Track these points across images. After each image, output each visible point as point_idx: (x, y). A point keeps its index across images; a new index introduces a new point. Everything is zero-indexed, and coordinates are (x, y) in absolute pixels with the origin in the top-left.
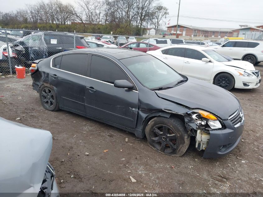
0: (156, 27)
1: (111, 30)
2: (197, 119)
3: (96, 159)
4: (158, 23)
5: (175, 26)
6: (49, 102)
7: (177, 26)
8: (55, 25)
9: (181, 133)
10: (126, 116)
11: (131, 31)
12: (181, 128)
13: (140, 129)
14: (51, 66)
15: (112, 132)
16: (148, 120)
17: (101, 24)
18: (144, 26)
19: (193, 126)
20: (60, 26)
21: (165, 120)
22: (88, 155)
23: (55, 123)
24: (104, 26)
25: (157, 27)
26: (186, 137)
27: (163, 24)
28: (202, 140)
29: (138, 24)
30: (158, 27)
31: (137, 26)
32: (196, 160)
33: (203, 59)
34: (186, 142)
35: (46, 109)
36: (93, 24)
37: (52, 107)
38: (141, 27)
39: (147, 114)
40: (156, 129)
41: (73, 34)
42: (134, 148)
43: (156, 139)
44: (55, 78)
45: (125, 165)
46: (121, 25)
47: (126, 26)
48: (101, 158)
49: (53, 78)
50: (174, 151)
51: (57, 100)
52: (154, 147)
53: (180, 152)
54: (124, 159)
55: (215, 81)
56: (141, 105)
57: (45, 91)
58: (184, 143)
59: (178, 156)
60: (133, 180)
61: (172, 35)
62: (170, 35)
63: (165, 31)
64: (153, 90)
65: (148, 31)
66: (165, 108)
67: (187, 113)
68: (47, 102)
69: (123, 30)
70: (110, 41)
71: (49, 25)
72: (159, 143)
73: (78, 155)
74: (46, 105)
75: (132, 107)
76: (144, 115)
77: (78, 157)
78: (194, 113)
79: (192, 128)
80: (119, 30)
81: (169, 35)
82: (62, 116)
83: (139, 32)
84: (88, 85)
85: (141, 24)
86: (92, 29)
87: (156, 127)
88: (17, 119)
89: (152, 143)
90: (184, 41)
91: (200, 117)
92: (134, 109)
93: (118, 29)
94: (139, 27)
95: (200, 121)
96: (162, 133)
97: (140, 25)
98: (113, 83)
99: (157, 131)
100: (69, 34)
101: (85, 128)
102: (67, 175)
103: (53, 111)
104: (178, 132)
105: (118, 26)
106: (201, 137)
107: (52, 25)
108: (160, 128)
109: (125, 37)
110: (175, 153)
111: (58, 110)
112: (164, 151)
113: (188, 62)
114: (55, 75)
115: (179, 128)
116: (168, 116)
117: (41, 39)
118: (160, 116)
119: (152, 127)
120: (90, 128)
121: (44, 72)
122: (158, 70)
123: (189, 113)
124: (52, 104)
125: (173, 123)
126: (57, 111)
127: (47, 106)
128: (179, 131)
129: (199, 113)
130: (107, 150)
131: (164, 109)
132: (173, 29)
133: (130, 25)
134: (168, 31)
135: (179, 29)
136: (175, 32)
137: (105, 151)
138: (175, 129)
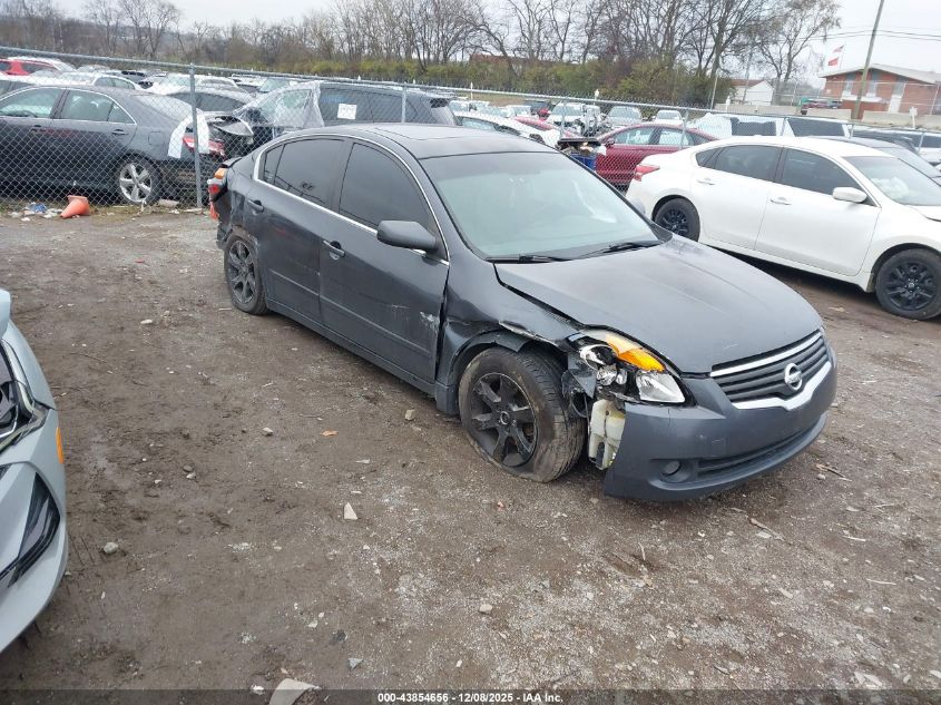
0: (779, 75)
1: (599, 83)
2: (601, 362)
3: (286, 450)
4: (790, 60)
5: (857, 74)
6: (245, 284)
7: (865, 74)
8: (416, 65)
9: (543, 405)
10: (413, 338)
11: (672, 89)
12: (546, 389)
13: (444, 383)
14: (256, 177)
15: (384, 391)
16: (468, 353)
17: (569, 62)
18: (725, 71)
19: (587, 385)
20: (430, 68)
21: (506, 358)
22: (269, 435)
23: (236, 345)
24: (577, 70)
25: (783, 77)
26: (559, 419)
27: (814, 62)
28: (606, 435)
29: (703, 64)
30: (787, 75)
31: (701, 71)
32: (595, 501)
33: (838, 191)
34: (558, 434)
35: (237, 306)
36: (541, 63)
37: (250, 302)
38: (713, 72)
39: (466, 336)
40: (483, 384)
41: (401, 89)
42: (420, 440)
43: (482, 418)
44: (258, 211)
45: (358, 476)
46: (639, 67)
47: (657, 71)
48: (303, 448)
49: (254, 213)
50: (526, 464)
51: (261, 280)
52: (480, 445)
53: (542, 467)
54: (367, 461)
55: (878, 278)
56: (450, 307)
57: (235, 252)
58: (553, 436)
59: (538, 478)
60: (350, 514)
61: (839, 108)
62: (831, 107)
63: (815, 93)
64: (490, 261)
65: (741, 91)
66: (508, 319)
67: (567, 339)
68: (240, 286)
69: (641, 84)
70: (582, 125)
71: (397, 64)
72: (493, 432)
73: (243, 432)
74: (236, 293)
75: (427, 313)
76: (456, 340)
77: (240, 436)
78: (588, 340)
79: (579, 391)
80: (626, 83)
81: (826, 107)
82: (271, 330)
83: (705, 93)
84: (328, 237)
85: (717, 65)
86: (535, 80)
87: (484, 380)
88: (143, 322)
89: (475, 431)
90: (845, 129)
91: (608, 357)
92: (430, 318)
93: (623, 81)
94: (709, 72)
95: (612, 370)
96: (498, 400)
97: (710, 65)
98: (375, 226)
99: (486, 391)
100: (395, 88)
101: (314, 370)
102: (179, 470)
103: (250, 313)
104: (535, 400)
105: (625, 69)
106: (605, 424)
107: (406, 64)
108: (495, 385)
109: (636, 111)
110: (530, 470)
111: (264, 312)
112: (503, 459)
113: (783, 202)
114: (258, 203)
115: (542, 386)
116: (516, 346)
117: (309, 103)
118: (494, 345)
119: (474, 380)
120: (328, 371)
121: (236, 193)
122: (591, 209)
123: (572, 339)
124: (250, 292)
125: (525, 372)
126: (261, 315)
127: (239, 296)
128: (538, 395)
129: (606, 343)
130: (334, 433)
131: (505, 322)
132: (849, 83)
133: (671, 65)
134: (829, 91)
135: (875, 84)
136: (854, 98)
137: (326, 433)
138: (528, 387)
